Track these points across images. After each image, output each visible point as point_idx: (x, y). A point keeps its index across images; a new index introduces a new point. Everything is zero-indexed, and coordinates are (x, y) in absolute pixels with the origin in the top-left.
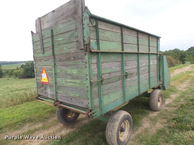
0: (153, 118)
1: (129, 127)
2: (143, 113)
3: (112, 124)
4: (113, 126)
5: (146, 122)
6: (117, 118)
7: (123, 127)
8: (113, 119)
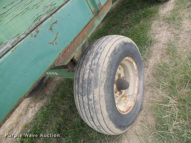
0: (169, 15)
1: (136, 68)
2: (148, 15)
3: (85, 98)
4: (88, 104)
5: (159, 29)
6: (92, 75)
7: (122, 75)
8: (81, 81)
